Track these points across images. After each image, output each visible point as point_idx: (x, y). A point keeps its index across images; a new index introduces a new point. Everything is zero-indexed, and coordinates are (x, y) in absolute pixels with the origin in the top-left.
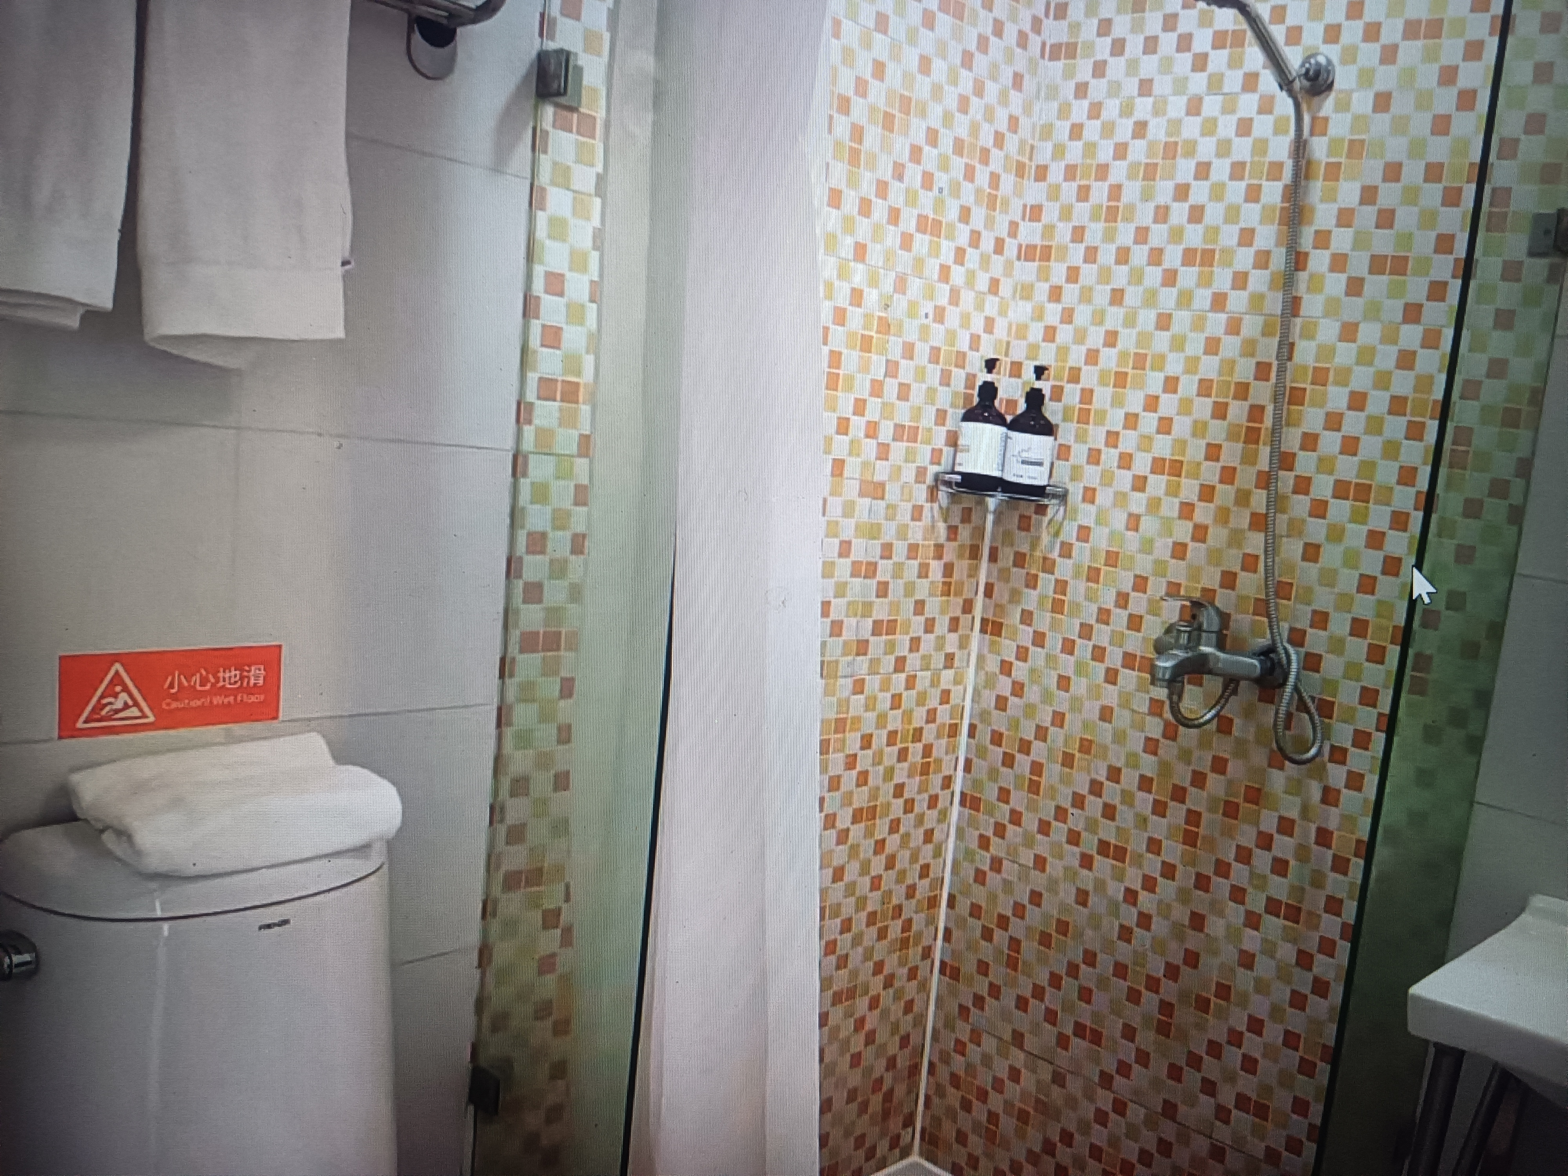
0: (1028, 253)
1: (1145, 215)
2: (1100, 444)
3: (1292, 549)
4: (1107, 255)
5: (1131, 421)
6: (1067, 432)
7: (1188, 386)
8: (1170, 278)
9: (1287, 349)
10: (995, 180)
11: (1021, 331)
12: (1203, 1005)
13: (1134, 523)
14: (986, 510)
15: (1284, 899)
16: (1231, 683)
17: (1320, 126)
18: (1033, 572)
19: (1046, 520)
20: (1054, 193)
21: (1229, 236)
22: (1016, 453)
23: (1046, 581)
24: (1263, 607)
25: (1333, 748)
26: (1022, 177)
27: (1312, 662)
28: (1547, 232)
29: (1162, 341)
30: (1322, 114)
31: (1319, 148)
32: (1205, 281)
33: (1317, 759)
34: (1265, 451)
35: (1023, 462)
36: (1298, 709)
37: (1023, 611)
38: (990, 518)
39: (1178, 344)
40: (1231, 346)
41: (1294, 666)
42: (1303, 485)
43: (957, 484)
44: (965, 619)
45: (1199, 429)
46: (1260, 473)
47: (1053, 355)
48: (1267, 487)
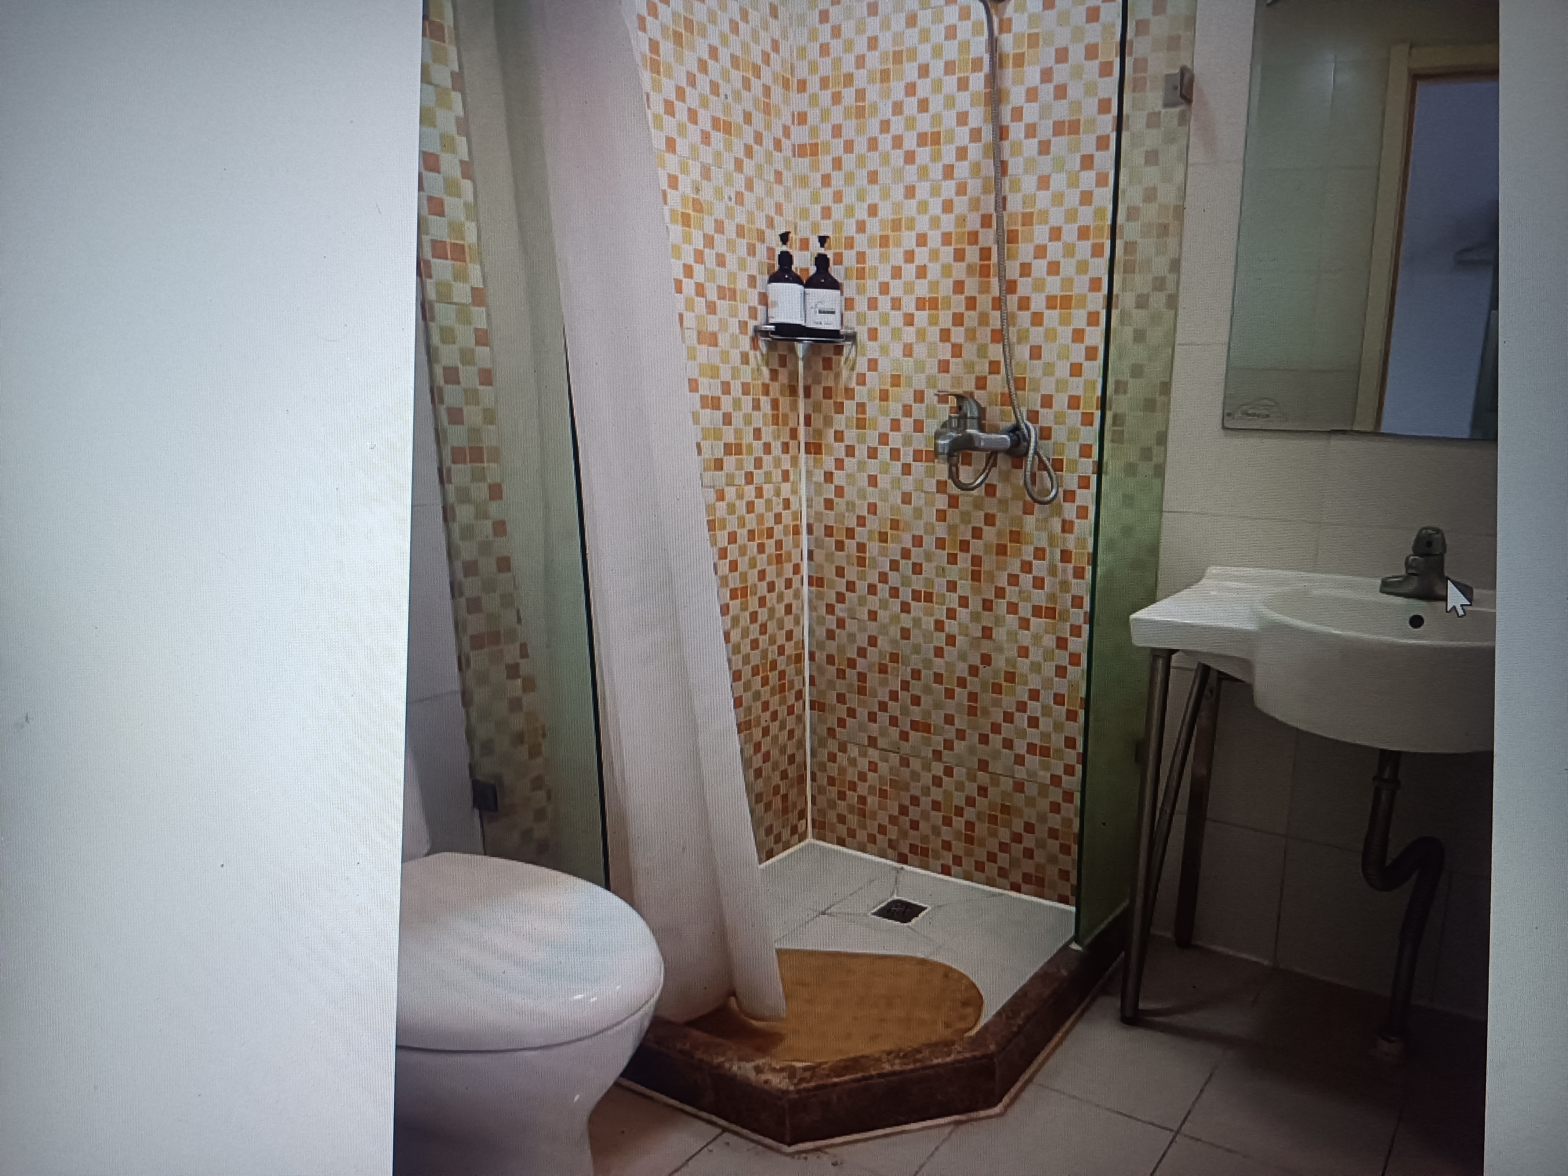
0: (801, 151)
1: (886, 111)
2: (876, 294)
3: (1022, 352)
4: (861, 146)
5: (897, 273)
6: (850, 288)
7: (935, 238)
8: (910, 158)
9: (1001, 203)
10: (767, 90)
11: (804, 213)
12: (997, 689)
13: (908, 351)
14: (797, 357)
15: (1044, 605)
16: (992, 455)
17: (1005, 26)
18: (839, 400)
19: (843, 359)
20: (814, 100)
21: (950, 119)
22: (813, 305)
23: (850, 407)
24: (1008, 400)
25: (1065, 492)
26: (788, 89)
27: (1045, 434)
28: (1175, 88)
29: (910, 208)
30: (1006, 16)
31: (1007, 43)
32: (936, 157)
33: (1055, 502)
34: (994, 281)
35: (820, 312)
36: (1039, 469)
37: (836, 432)
38: (801, 364)
39: (923, 207)
40: (961, 205)
41: (1033, 440)
42: (1024, 303)
43: (773, 333)
44: (792, 444)
45: (946, 271)
46: (994, 299)
47: (831, 228)
48: (1000, 308)
